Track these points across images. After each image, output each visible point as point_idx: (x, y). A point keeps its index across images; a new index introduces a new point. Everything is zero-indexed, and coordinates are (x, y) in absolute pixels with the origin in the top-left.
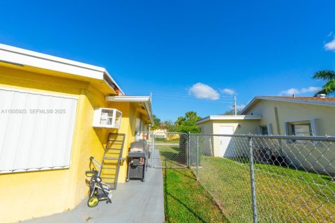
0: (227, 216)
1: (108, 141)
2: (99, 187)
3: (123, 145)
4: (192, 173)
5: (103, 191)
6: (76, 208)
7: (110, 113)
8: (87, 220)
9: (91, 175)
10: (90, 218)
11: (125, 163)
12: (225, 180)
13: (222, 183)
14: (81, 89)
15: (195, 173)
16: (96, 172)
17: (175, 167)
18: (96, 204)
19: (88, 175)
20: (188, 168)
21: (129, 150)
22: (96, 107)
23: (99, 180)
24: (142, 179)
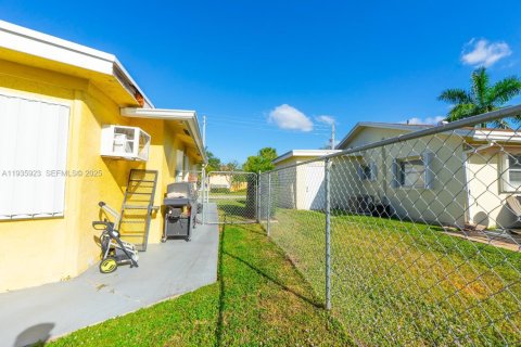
0: (300, 270)
1: (130, 181)
2: (117, 245)
3: (154, 187)
4: (262, 228)
5: (124, 250)
6: (81, 276)
7: (130, 135)
8: (100, 288)
9: (102, 227)
10: (103, 286)
11: (159, 214)
12: (306, 234)
13: (301, 237)
14: (74, 91)
15: (265, 227)
16: (112, 224)
17: (238, 222)
18: (113, 269)
19: (97, 226)
20: (258, 222)
21: (165, 195)
22: (104, 123)
23: (115, 234)
24: (186, 238)
